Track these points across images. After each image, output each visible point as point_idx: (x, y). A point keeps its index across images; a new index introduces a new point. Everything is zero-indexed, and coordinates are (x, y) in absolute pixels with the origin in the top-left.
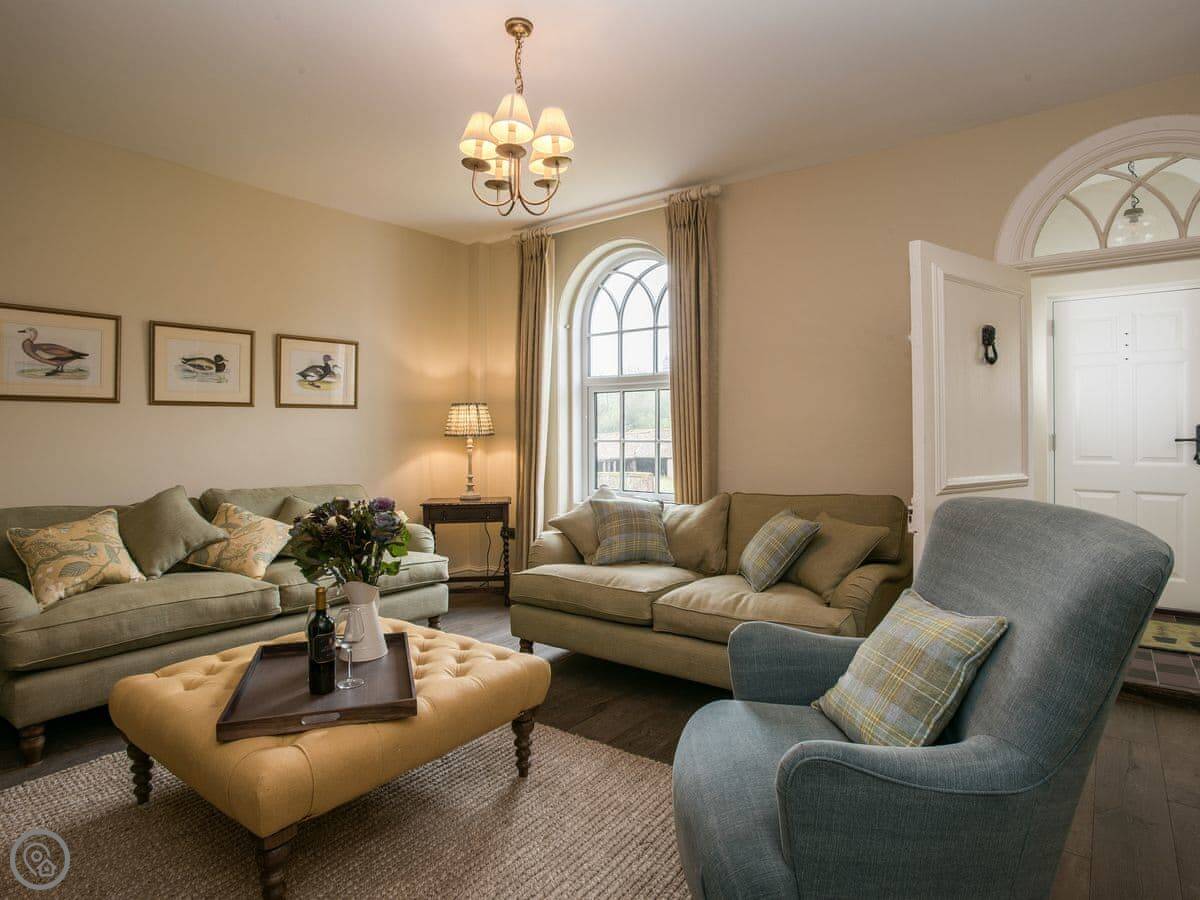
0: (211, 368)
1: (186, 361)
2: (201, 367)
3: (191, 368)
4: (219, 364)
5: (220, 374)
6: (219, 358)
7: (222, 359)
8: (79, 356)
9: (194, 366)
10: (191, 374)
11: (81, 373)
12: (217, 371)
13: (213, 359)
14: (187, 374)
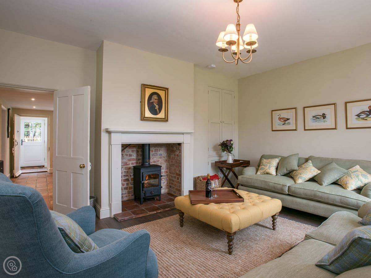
0: (321, 118)
1: (314, 117)
2: (318, 118)
3: (316, 119)
4: (324, 116)
5: (324, 119)
6: (324, 114)
7: (325, 114)
8: (288, 119)
9: (316, 118)
10: (315, 121)
11: (289, 123)
12: (324, 118)
13: (322, 115)
14: (314, 121)
